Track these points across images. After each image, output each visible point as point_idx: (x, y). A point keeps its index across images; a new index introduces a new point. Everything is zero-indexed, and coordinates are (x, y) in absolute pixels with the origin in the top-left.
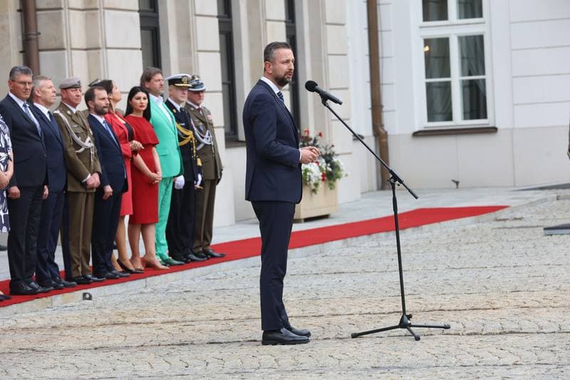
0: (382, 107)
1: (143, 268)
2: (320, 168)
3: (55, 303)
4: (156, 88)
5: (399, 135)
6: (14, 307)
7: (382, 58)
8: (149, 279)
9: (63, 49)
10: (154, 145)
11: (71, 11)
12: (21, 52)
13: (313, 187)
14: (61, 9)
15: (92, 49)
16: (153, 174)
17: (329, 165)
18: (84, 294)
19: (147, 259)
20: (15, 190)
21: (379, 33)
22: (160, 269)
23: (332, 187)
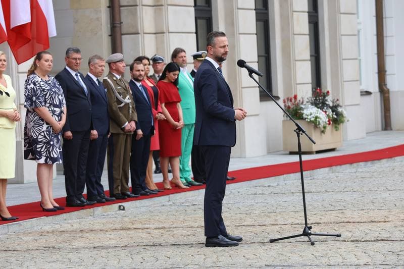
0: (386, 71)
1: (171, 188)
2: (328, 115)
3: (96, 213)
4: (179, 63)
5: (398, 92)
6: (64, 216)
7: (386, 37)
8: (171, 195)
9: (138, 33)
10: (179, 102)
11: (144, 7)
12: (110, 36)
13: (323, 129)
14: (137, 5)
15: (159, 33)
16: (176, 123)
17: (334, 113)
18: (120, 206)
19: (174, 181)
20: (69, 134)
21: (384, 20)
22: (182, 188)
23: (337, 129)
